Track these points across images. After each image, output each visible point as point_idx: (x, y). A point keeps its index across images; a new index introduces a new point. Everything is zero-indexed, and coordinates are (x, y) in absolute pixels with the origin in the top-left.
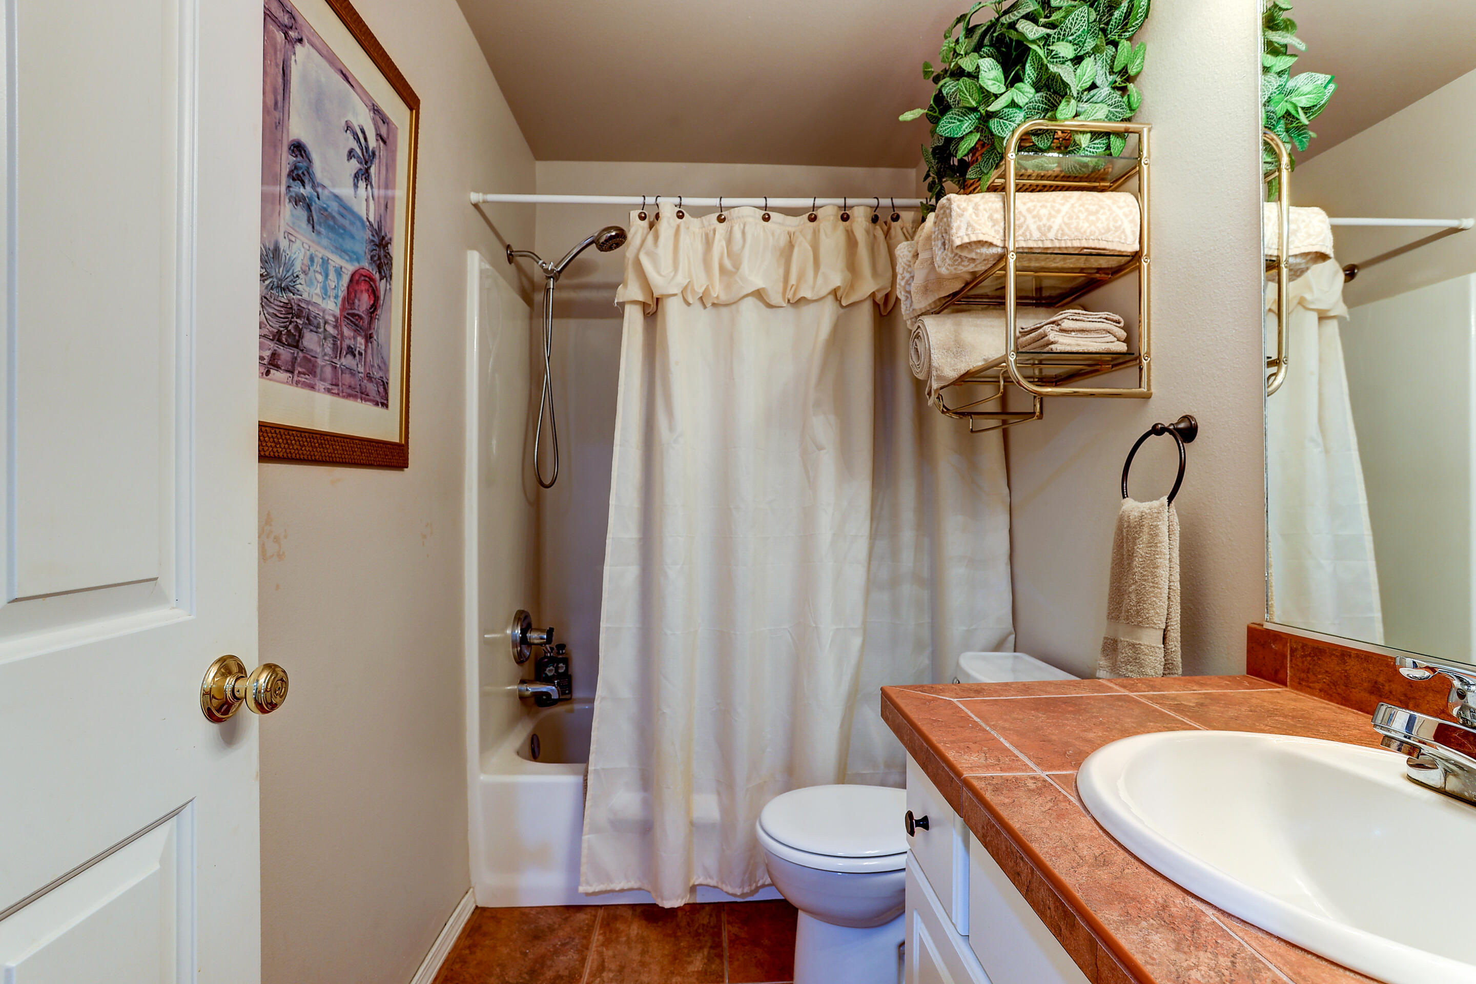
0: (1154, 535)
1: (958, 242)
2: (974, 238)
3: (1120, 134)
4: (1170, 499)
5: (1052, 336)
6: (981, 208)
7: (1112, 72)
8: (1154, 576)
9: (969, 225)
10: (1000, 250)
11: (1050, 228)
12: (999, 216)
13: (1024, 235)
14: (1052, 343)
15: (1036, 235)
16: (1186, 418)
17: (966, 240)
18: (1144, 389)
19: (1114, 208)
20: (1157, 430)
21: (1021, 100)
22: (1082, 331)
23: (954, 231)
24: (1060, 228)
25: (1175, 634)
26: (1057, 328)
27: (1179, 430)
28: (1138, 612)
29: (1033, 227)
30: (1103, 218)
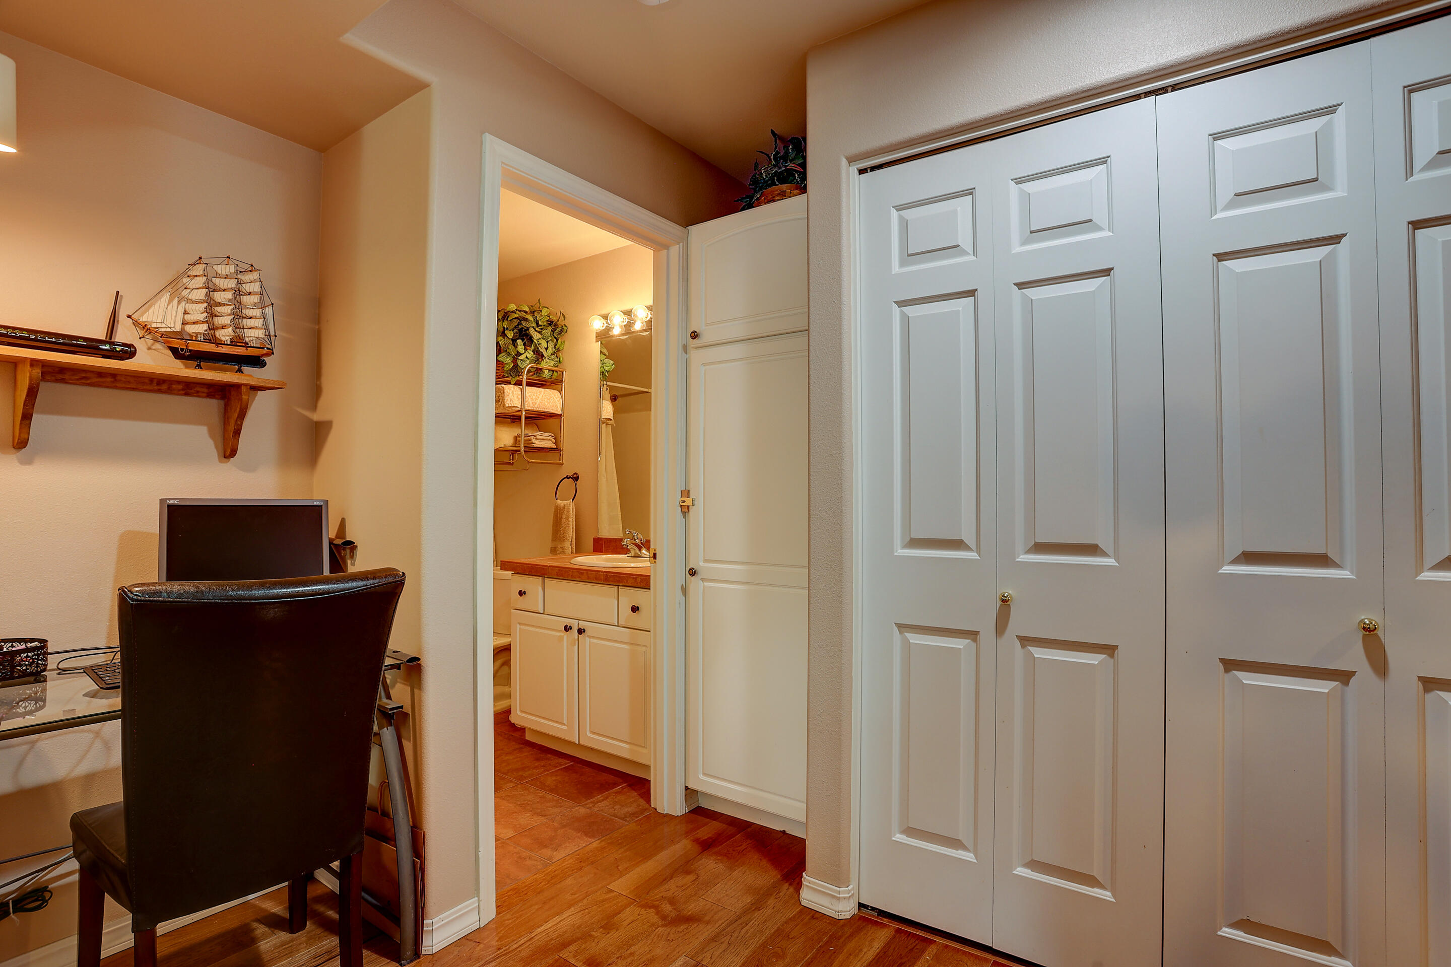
0: (568, 512)
1: (507, 406)
2: (513, 405)
3: (556, 371)
4: (573, 500)
5: (534, 441)
6: (514, 393)
7: (555, 347)
8: (568, 524)
9: (511, 399)
10: (519, 409)
11: (536, 403)
12: (520, 397)
13: (527, 404)
14: (535, 443)
15: (532, 405)
16: (575, 473)
17: (510, 405)
18: (561, 462)
19: (555, 397)
20: (567, 477)
21: (529, 356)
22: (543, 439)
23: (506, 401)
24: (539, 404)
25: (574, 543)
26: (535, 438)
27: (574, 478)
28: (563, 537)
29: (531, 403)
30: (552, 401)
